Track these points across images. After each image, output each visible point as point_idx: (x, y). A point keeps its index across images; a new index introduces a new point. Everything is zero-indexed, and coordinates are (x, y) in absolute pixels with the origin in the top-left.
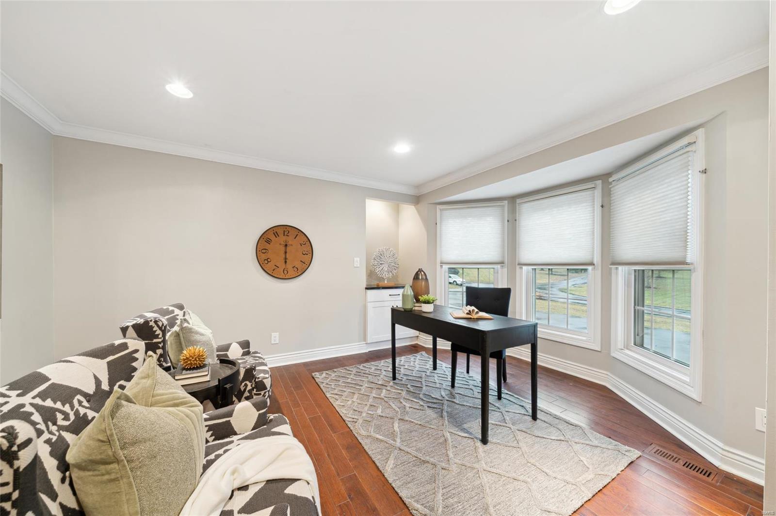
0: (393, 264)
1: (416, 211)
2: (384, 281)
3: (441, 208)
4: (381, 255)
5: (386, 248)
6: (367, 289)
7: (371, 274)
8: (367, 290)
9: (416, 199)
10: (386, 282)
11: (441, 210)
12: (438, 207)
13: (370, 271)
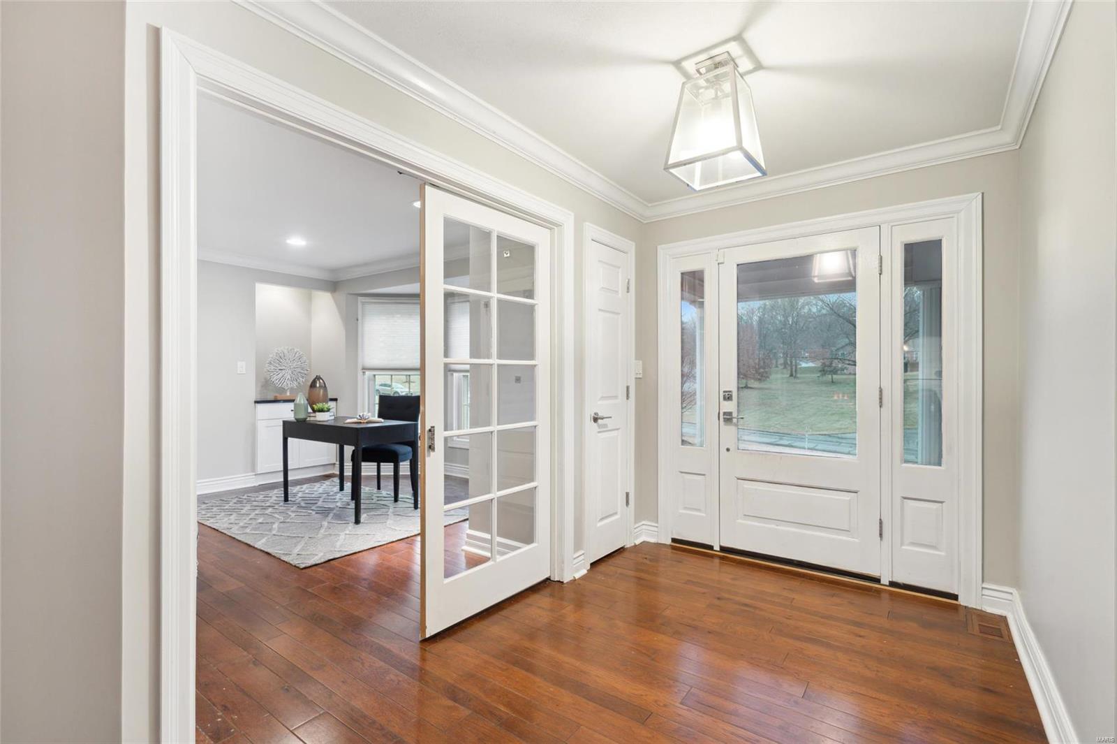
0: (299, 370)
1: (333, 302)
2: (286, 393)
3: (363, 301)
4: (280, 358)
5: (288, 349)
6: (257, 402)
7: (266, 384)
8: (256, 404)
9: (333, 285)
10: (288, 394)
11: (363, 303)
12: (360, 299)
13: (265, 379)
